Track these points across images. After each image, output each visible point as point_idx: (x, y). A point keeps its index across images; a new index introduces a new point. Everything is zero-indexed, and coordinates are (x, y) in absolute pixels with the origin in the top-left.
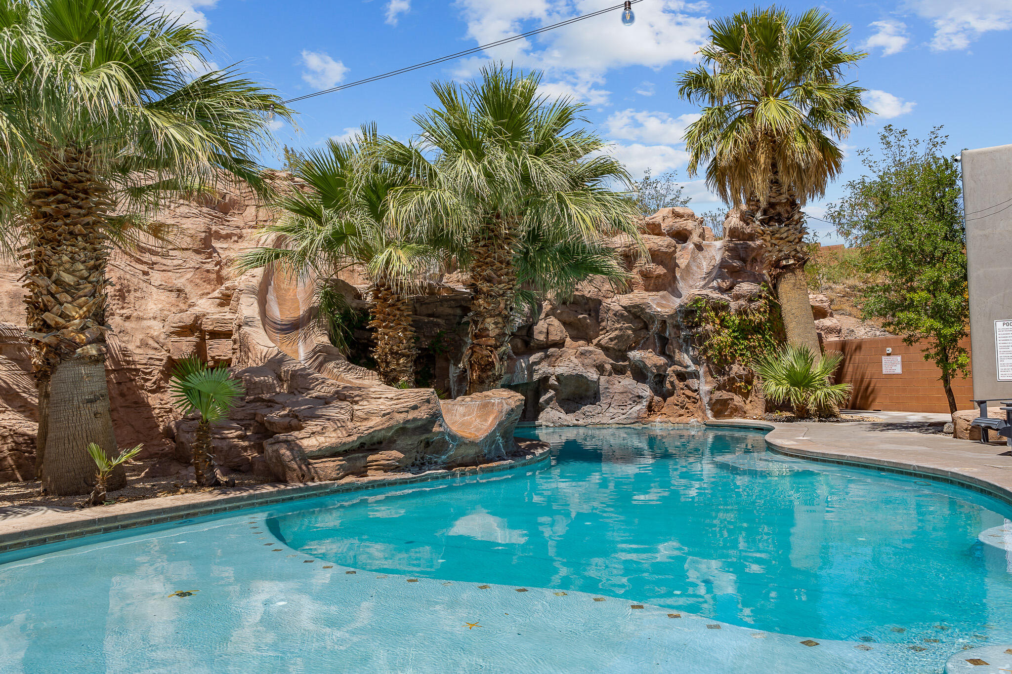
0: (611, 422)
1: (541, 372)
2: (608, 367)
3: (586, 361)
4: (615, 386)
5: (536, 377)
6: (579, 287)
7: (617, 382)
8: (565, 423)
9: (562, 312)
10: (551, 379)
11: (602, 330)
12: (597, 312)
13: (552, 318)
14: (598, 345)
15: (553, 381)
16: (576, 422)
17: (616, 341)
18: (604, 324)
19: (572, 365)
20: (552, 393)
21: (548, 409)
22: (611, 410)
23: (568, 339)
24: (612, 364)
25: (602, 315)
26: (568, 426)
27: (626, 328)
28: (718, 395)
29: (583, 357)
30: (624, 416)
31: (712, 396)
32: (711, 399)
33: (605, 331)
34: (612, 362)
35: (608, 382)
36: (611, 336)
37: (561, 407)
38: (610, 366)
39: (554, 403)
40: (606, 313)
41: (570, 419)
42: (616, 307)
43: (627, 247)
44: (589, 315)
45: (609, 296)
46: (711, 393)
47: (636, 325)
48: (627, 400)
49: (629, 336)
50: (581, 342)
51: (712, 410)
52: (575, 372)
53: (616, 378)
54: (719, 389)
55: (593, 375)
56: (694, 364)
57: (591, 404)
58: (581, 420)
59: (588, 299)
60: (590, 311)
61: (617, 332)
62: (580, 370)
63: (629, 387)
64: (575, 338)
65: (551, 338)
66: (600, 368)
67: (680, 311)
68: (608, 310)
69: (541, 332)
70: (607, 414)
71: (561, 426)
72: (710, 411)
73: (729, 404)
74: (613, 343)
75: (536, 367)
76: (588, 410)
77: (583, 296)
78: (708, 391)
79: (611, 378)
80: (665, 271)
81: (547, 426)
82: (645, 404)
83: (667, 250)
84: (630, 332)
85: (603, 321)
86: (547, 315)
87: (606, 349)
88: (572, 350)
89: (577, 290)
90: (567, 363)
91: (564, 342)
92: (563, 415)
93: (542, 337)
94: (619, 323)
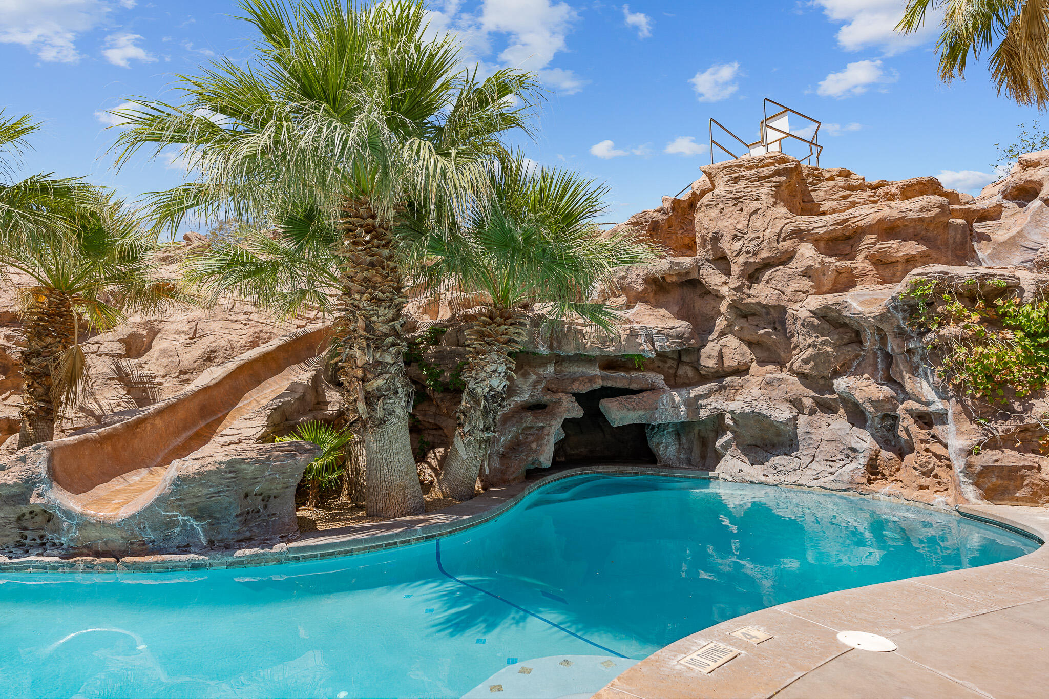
0: (813, 483)
1: (709, 408)
2: (808, 402)
3: (774, 393)
4: (821, 431)
5: (703, 414)
6: (752, 292)
7: (824, 425)
8: (748, 478)
9: (742, 328)
10: (726, 417)
11: (794, 348)
12: (783, 323)
13: (730, 337)
14: (791, 370)
15: (728, 421)
16: (763, 479)
17: (812, 364)
18: (794, 340)
19: (749, 399)
20: (729, 436)
21: (728, 457)
22: (815, 465)
23: (754, 364)
24: (813, 398)
25: (790, 327)
26: (752, 483)
27: (823, 343)
28: (988, 457)
29: (769, 387)
30: (832, 478)
31: (973, 459)
32: (969, 465)
33: (798, 350)
34: (814, 394)
35: (809, 424)
36: (804, 357)
37: (745, 455)
38: (811, 400)
39: (733, 449)
40: (794, 323)
41: (756, 472)
42: (803, 314)
43: (838, 224)
44: (775, 329)
45: (799, 299)
46: (970, 453)
47: (836, 337)
48: (837, 452)
49: (828, 354)
50: (770, 367)
51: (977, 484)
52: (750, 409)
53: (822, 418)
54: (992, 444)
55: (782, 413)
56: (940, 398)
57: (786, 454)
58: (771, 476)
59: (765, 307)
60: (774, 323)
61: (810, 351)
62: (761, 406)
63: (839, 433)
64: (762, 363)
65: (727, 363)
66: (796, 403)
67: (895, 308)
68: (796, 319)
69: (709, 357)
70: (809, 472)
71: (743, 481)
72: (971, 488)
73: (1023, 477)
74: (808, 366)
75: (704, 402)
76: (780, 463)
77: (759, 303)
78: (961, 450)
79: (814, 418)
80: (923, 248)
81: (725, 480)
82: (862, 461)
83: (923, 214)
84: (829, 349)
85: (793, 336)
86: (722, 334)
87: (802, 377)
88: (757, 379)
89: (749, 296)
90: (745, 396)
91: (749, 368)
92: (747, 467)
93: (711, 363)
94: (810, 337)
